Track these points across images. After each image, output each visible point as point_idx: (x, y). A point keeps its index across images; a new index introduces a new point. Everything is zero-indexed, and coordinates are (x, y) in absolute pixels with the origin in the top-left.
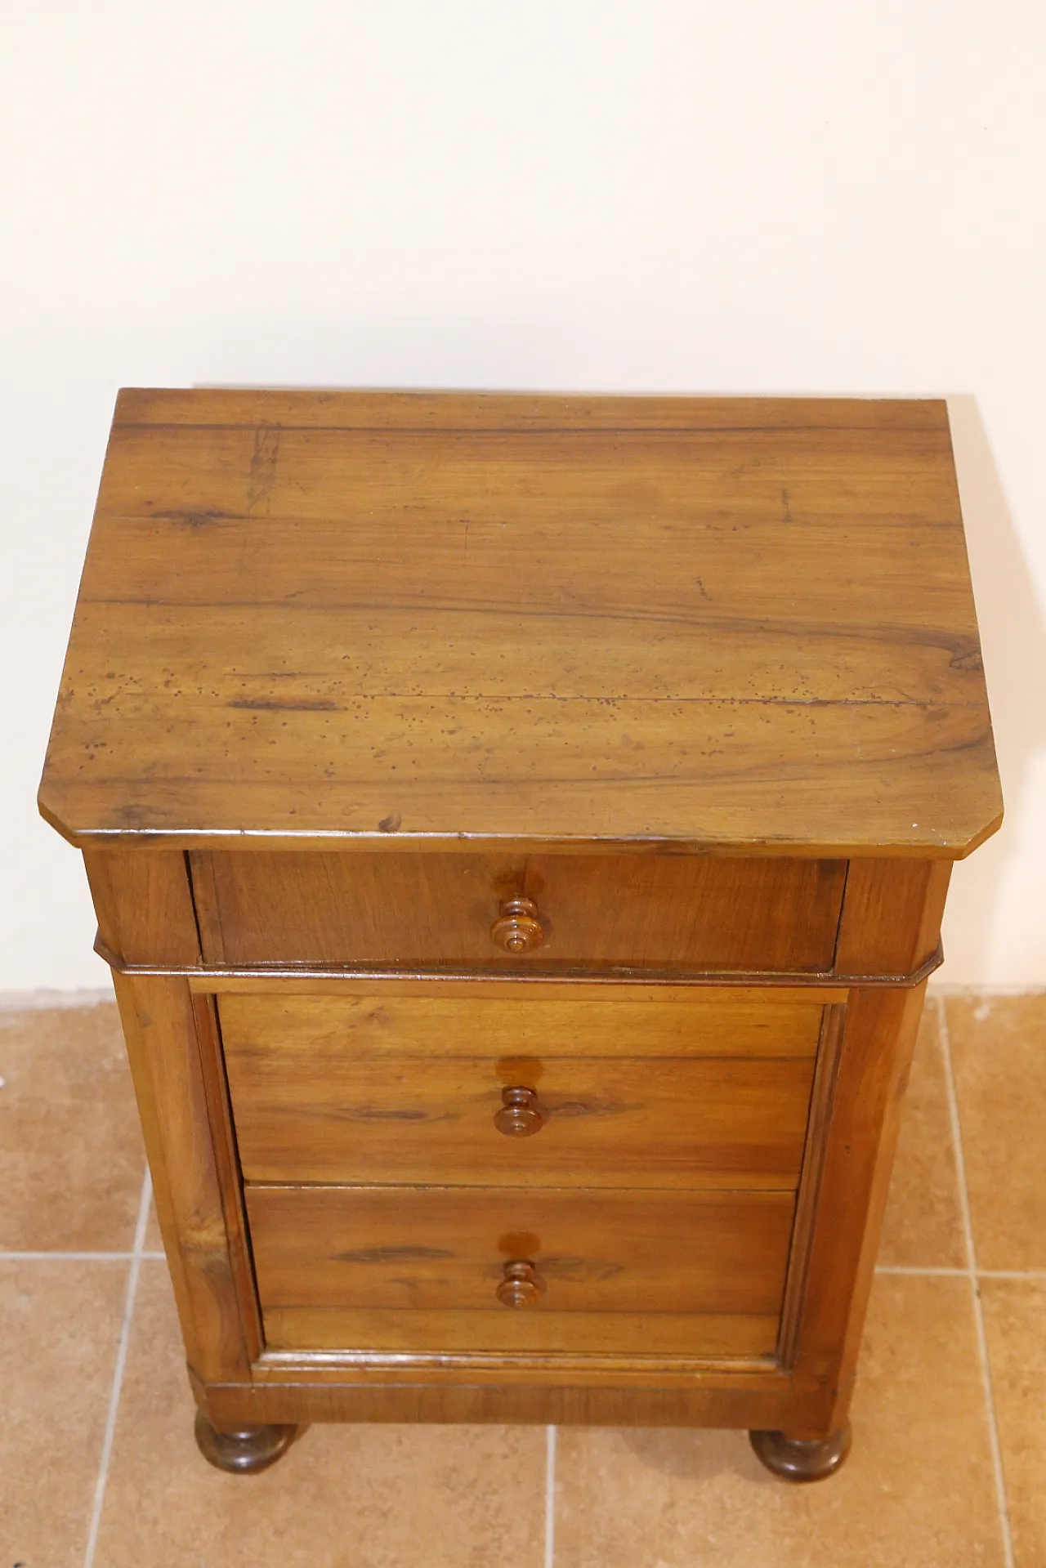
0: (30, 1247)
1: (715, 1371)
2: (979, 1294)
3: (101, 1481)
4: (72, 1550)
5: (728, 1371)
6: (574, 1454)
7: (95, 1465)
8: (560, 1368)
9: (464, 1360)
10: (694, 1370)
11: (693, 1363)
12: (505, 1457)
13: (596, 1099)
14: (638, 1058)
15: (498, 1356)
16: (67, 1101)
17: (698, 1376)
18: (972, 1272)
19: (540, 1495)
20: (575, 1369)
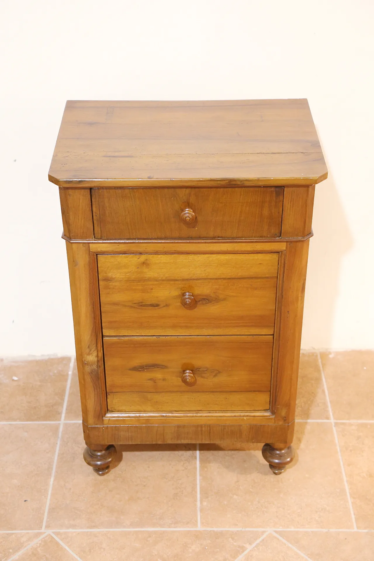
0: (27, 420)
1: (250, 416)
2: (335, 426)
3: (52, 479)
4: (43, 497)
5: (255, 416)
6: (206, 469)
7: (50, 475)
8: (201, 416)
9: (170, 415)
10: (243, 416)
11: (243, 414)
12: (183, 470)
13: (211, 296)
14: (224, 279)
15: (181, 413)
16: (39, 383)
18: (332, 421)
19: (195, 480)
20: (206, 416)
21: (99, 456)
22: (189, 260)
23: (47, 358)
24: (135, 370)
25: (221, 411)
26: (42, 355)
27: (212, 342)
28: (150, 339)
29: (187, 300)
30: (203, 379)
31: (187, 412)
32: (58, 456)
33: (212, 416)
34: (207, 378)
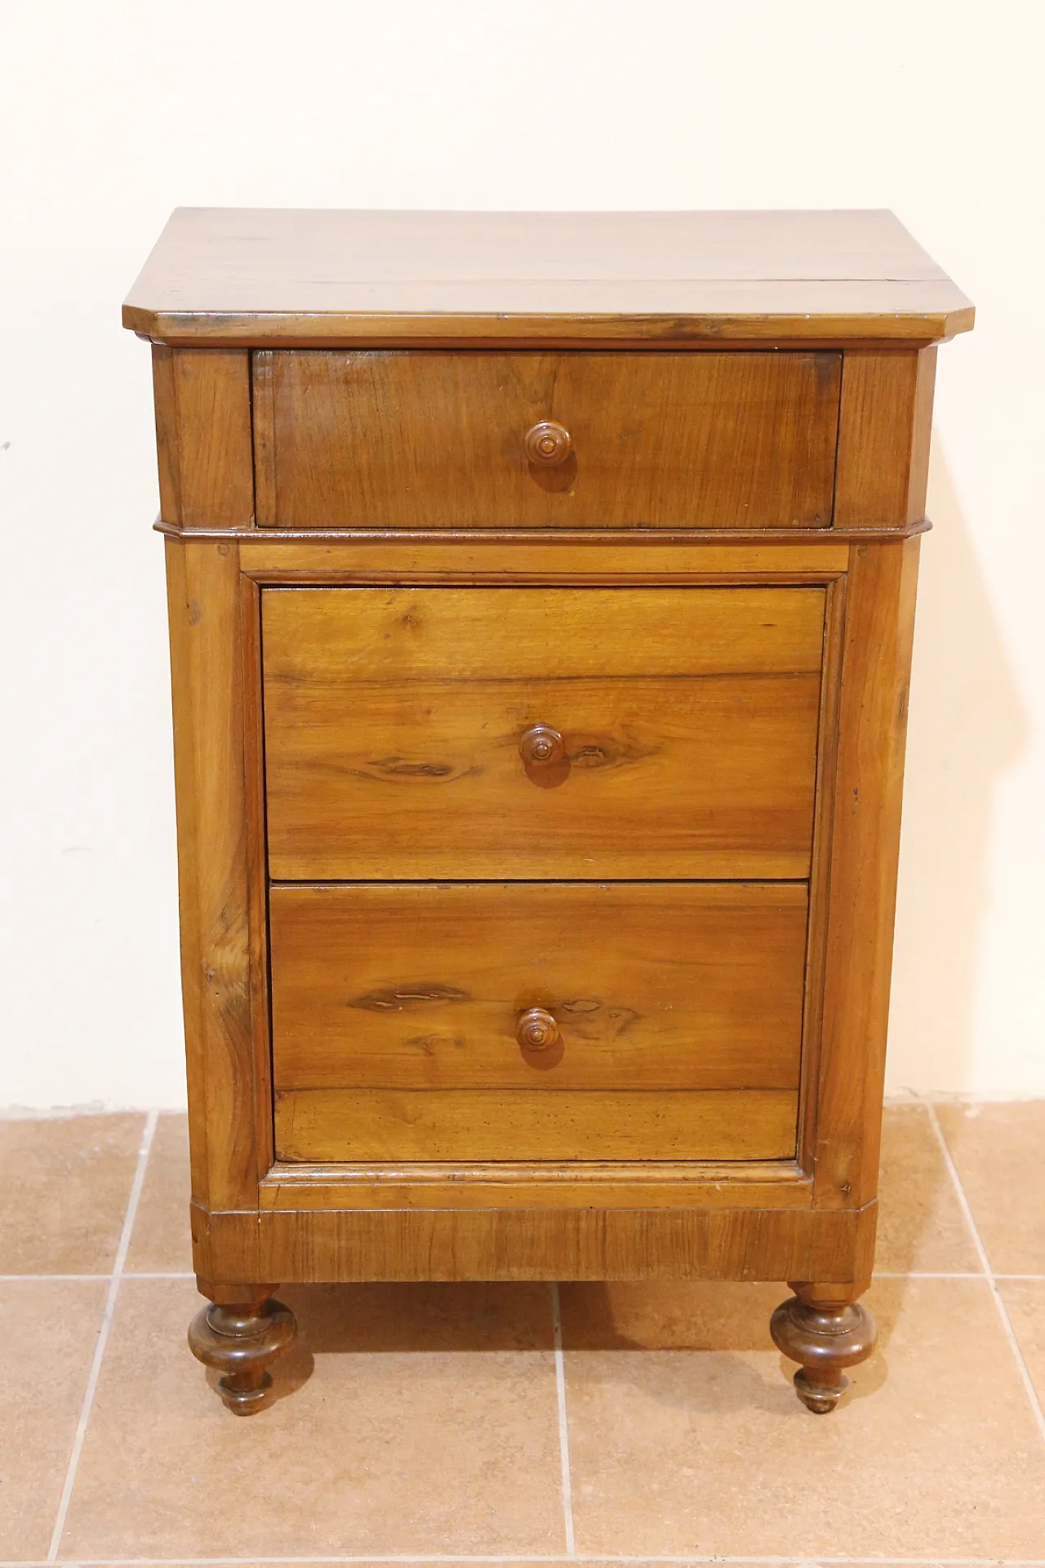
1: (735, 1179)
2: (997, 1289)
5: (748, 1180)
8: (576, 1180)
9: (477, 1173)
10: (713, 1179)
11: (710, 1173)
13: (613, 739)
14: (656, 677)
15: (512, 1169)
17: (717, 1185)
18: (988, 1275)
20: (591, 1180)
21: (238, 1330)
22: (547, 610)
23: (69, 1114)
24: (367, 1008)
25: (641, 1161)
26: (56, 1108)
27: (612, 906)
28: (419, 892)
29: (540, 740)
30: (583, 1042)
31: (531, 1165)
32: (103, 1363)
33: (612, 1180)
34: (597, 1039)
